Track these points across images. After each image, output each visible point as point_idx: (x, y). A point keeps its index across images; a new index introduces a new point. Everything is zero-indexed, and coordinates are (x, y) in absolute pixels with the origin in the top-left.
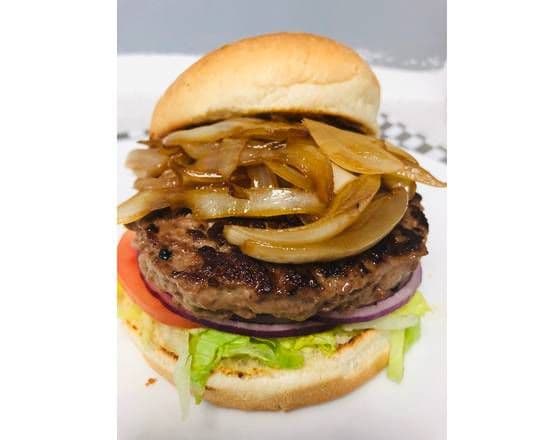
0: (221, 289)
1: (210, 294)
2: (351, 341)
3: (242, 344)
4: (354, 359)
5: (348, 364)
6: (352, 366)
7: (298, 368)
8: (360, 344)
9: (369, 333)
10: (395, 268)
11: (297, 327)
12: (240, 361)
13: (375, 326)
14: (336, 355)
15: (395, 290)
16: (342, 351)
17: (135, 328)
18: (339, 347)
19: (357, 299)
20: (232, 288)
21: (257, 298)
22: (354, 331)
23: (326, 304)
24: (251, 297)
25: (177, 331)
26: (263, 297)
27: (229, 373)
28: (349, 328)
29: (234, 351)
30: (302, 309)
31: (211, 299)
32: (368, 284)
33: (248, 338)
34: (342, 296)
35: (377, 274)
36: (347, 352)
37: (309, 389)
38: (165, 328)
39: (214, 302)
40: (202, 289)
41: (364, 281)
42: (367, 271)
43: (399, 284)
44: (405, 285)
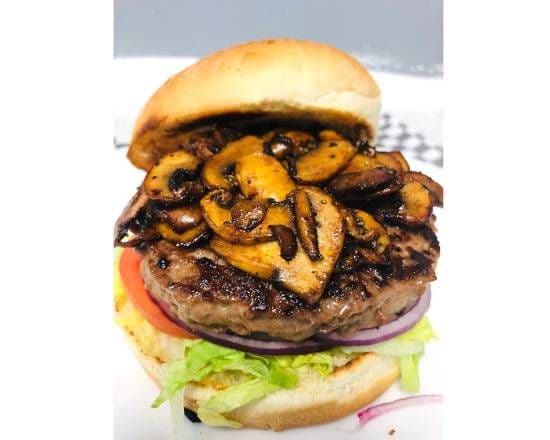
0: (216, 303)
1: (204, 308)
2: (349, 364)
3: (235, 360)
4: (350, 384)
5: (344, 387)
6: (348, 390)
7: (292, 388)
8: (358, 368)
9: (368, 357)
10: (399, 292)
11: (294, 346)
12: (232, 376)
13: (375, 350)
14: (332, 378)
15: (400, 314)
16: (338, 374)
17: (132, 333)
18: (336, 369)
19: (357, 322)
20: (227, 303)
21: (252, 316)
22: (353, 353)
23: (324, 325)
24: (245, 314)
25: (175, 340)
26: (257, 315)
27: (219, 389)
28: (348, 351)
29: (226, 366)
30: (297, 330)
31: (205, 313)
32: (370, 307)
33: (243, 354)
34: (341, 319)
35: (379, 298)
36: (344, 375)
37: (301, 411)
38: (164, 337)
39: (208, 316)
40: (196, 302)
41: (365, 305)
42: (368, 295)
43: (404, 309)
44: (411, 309)
